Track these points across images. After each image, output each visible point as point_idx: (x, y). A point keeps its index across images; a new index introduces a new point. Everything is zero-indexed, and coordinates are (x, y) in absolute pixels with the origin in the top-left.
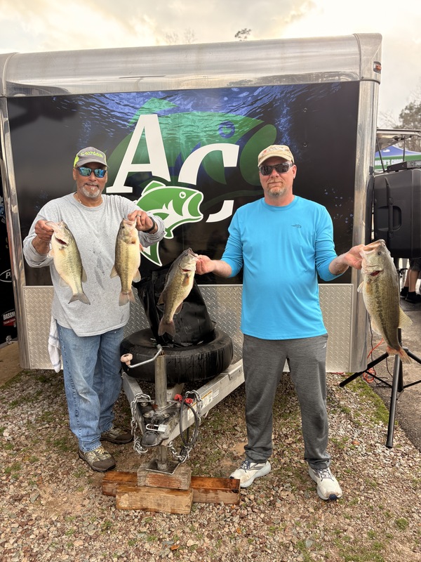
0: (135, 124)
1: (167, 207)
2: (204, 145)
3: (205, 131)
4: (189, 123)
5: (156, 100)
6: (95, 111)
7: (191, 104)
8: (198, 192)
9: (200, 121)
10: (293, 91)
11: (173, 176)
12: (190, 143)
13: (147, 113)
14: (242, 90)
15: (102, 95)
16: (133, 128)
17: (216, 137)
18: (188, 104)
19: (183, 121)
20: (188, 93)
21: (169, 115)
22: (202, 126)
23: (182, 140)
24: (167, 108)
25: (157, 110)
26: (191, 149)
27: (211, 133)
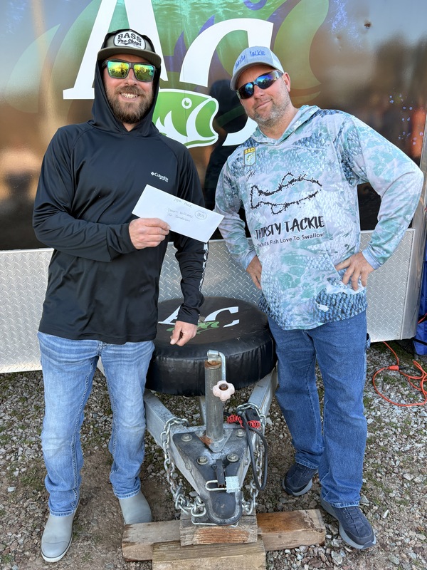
1: (163, 124)
2: (220, 20)
8: (210, 99)
11: (172, 73)
12: (197, 17)
17: (238, 7)
23: (185, 10)
26: (200, 27)
27: (231, 1)
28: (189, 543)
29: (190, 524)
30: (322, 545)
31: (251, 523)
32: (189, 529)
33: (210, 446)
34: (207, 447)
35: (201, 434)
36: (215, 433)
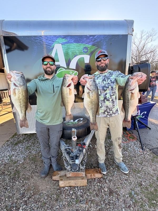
0: (53, 47)
2: (78, 55)
3: (78, 50)
4: (72, 47)
5: (61, 39)
6: (38, 42)
7: (73, 41)
8: (76, 72)
9: (76, 47)
10: (107, 37)
11: (67, 66)
12: (73, 55)
13: (57, 43)
14: (91, 36)
15: (41, 36)
16: (53, 49)
17: (82, 52)
18: (72, 40)
19: (70, 47)
20: (72, 37)
21: (66, 44)
22: (77, 49)
23: (70, 53)
24: (65, 41)
25: (61, 42)
26: (74, 57)
27: (80, 51)
28: (68, 176)
29: (69, 171)
30: (102, 178)
31: (84, 172)
32: (68, 173)
33: (73, 152)
34: (72, 152)
35: (71, 149)
36: (74, 149)
